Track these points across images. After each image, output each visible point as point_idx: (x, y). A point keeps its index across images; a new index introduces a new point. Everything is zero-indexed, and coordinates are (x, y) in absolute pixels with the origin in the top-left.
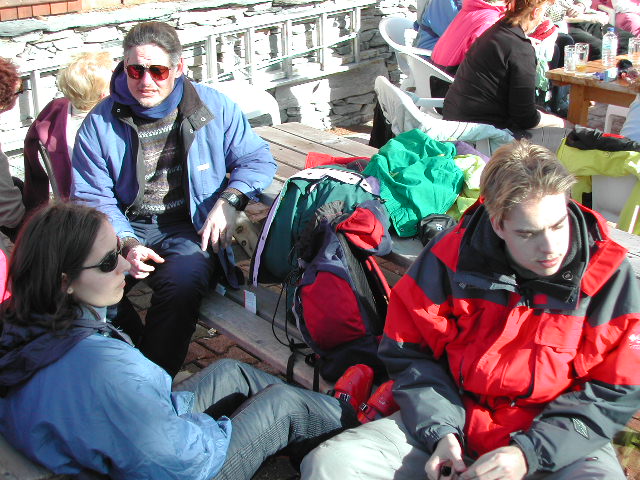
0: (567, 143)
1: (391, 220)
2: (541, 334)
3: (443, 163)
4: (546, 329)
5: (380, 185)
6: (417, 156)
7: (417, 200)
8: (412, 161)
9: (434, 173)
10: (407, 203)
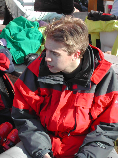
0: (88, 18)
1: (13, 57)
2: (77, 101)
3: (34, 30)
4: (79, 99)
5: (7, 42)
6: (22, 28)
7: (23, 48)
8: (20, 31)
9: (30, 35)
10: (19, 49)
